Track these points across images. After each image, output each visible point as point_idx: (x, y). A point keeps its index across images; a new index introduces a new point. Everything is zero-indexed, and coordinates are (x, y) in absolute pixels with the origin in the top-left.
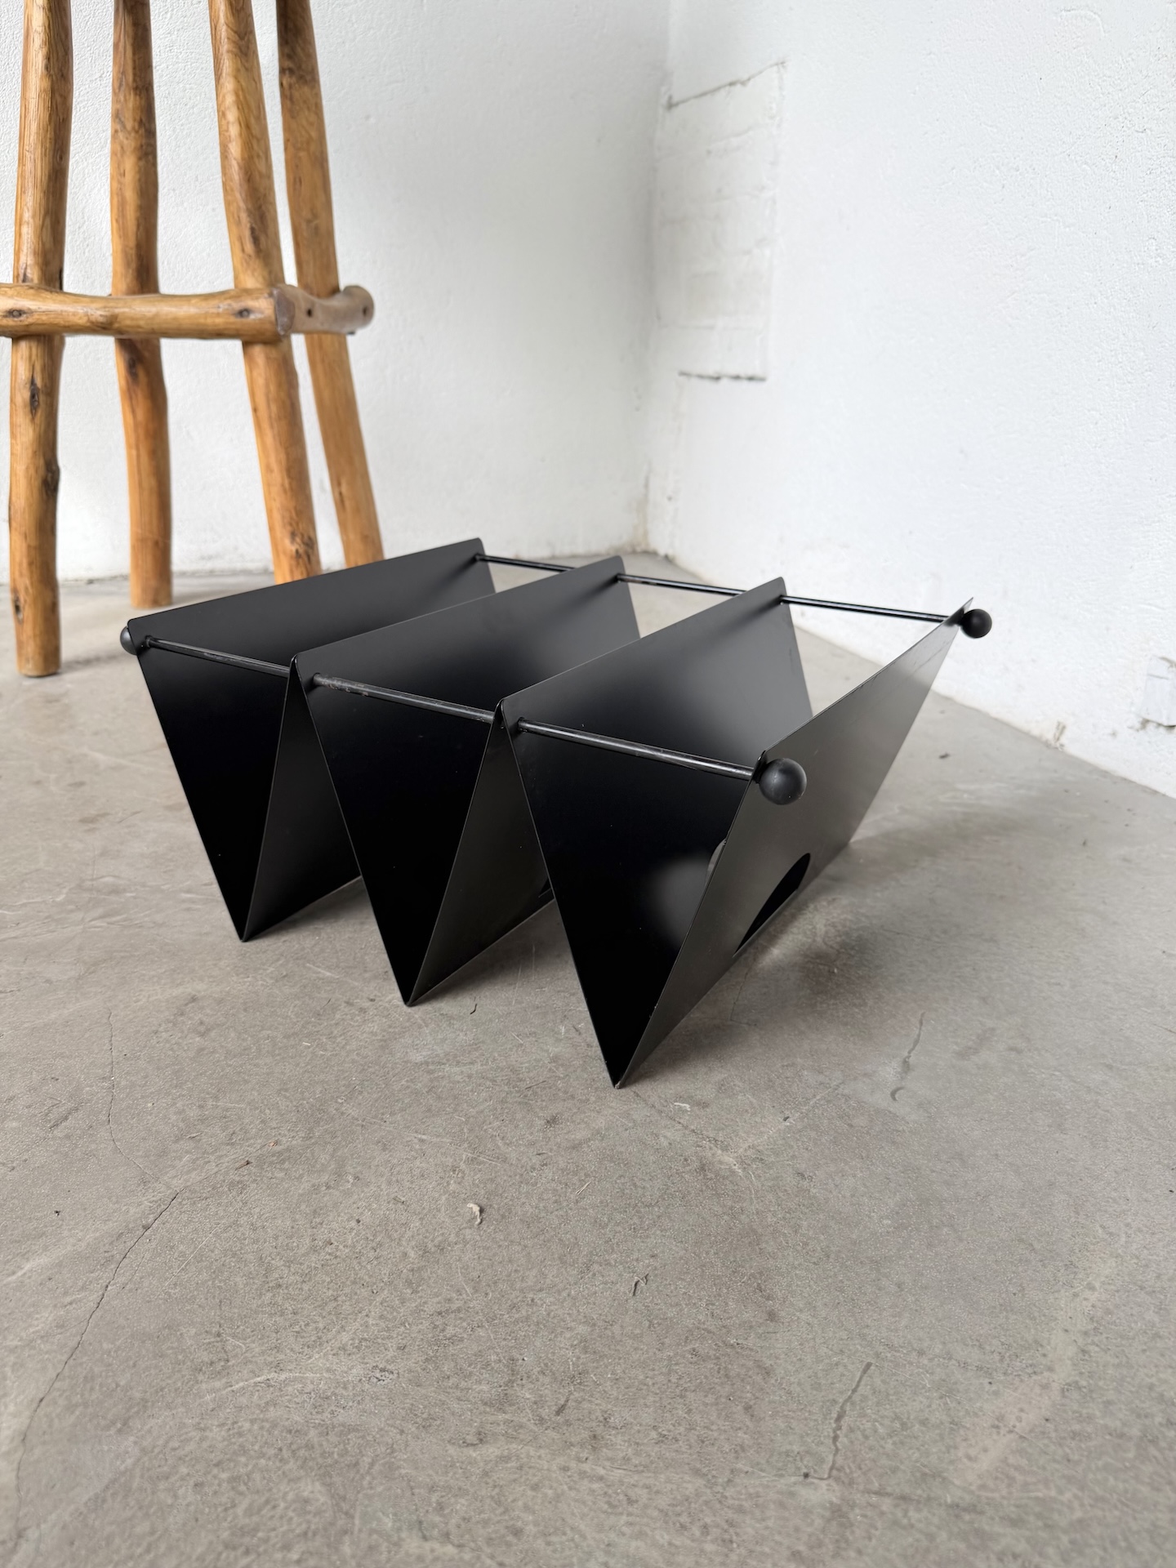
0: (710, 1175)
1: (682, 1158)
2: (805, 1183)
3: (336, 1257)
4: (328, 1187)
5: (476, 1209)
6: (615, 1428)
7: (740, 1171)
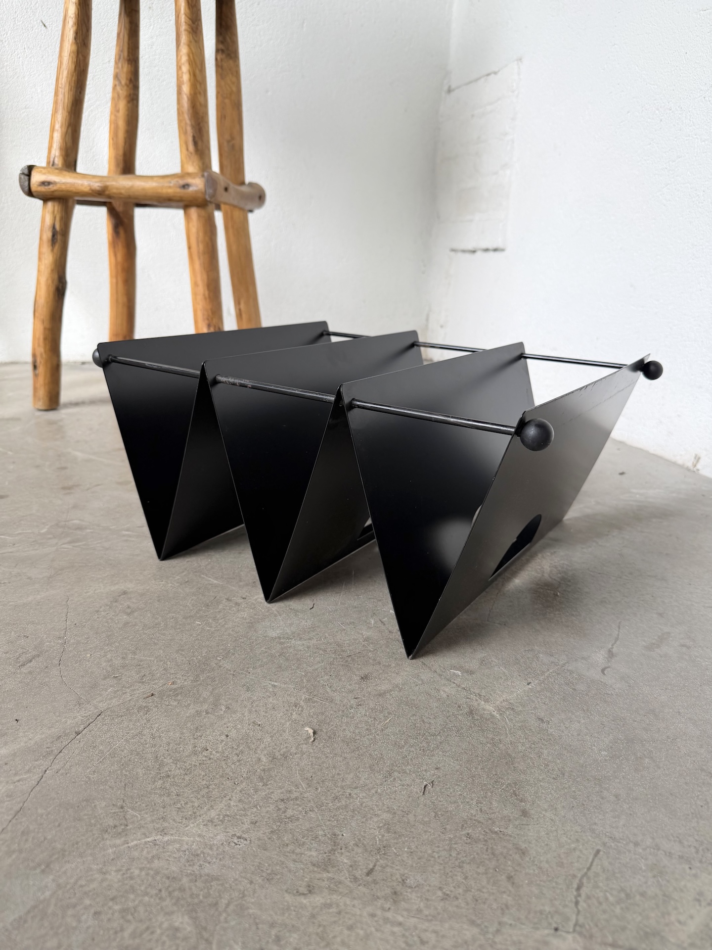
0: (476, 717)
1: (457, 706)
2: (545, 725)
3: (210, 759)
4: (207, 713)
5: (311, 731)
6: (410, 887)
7: (497, 715)
